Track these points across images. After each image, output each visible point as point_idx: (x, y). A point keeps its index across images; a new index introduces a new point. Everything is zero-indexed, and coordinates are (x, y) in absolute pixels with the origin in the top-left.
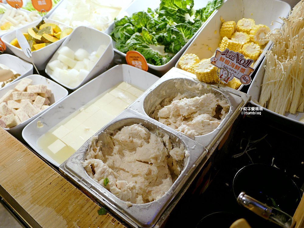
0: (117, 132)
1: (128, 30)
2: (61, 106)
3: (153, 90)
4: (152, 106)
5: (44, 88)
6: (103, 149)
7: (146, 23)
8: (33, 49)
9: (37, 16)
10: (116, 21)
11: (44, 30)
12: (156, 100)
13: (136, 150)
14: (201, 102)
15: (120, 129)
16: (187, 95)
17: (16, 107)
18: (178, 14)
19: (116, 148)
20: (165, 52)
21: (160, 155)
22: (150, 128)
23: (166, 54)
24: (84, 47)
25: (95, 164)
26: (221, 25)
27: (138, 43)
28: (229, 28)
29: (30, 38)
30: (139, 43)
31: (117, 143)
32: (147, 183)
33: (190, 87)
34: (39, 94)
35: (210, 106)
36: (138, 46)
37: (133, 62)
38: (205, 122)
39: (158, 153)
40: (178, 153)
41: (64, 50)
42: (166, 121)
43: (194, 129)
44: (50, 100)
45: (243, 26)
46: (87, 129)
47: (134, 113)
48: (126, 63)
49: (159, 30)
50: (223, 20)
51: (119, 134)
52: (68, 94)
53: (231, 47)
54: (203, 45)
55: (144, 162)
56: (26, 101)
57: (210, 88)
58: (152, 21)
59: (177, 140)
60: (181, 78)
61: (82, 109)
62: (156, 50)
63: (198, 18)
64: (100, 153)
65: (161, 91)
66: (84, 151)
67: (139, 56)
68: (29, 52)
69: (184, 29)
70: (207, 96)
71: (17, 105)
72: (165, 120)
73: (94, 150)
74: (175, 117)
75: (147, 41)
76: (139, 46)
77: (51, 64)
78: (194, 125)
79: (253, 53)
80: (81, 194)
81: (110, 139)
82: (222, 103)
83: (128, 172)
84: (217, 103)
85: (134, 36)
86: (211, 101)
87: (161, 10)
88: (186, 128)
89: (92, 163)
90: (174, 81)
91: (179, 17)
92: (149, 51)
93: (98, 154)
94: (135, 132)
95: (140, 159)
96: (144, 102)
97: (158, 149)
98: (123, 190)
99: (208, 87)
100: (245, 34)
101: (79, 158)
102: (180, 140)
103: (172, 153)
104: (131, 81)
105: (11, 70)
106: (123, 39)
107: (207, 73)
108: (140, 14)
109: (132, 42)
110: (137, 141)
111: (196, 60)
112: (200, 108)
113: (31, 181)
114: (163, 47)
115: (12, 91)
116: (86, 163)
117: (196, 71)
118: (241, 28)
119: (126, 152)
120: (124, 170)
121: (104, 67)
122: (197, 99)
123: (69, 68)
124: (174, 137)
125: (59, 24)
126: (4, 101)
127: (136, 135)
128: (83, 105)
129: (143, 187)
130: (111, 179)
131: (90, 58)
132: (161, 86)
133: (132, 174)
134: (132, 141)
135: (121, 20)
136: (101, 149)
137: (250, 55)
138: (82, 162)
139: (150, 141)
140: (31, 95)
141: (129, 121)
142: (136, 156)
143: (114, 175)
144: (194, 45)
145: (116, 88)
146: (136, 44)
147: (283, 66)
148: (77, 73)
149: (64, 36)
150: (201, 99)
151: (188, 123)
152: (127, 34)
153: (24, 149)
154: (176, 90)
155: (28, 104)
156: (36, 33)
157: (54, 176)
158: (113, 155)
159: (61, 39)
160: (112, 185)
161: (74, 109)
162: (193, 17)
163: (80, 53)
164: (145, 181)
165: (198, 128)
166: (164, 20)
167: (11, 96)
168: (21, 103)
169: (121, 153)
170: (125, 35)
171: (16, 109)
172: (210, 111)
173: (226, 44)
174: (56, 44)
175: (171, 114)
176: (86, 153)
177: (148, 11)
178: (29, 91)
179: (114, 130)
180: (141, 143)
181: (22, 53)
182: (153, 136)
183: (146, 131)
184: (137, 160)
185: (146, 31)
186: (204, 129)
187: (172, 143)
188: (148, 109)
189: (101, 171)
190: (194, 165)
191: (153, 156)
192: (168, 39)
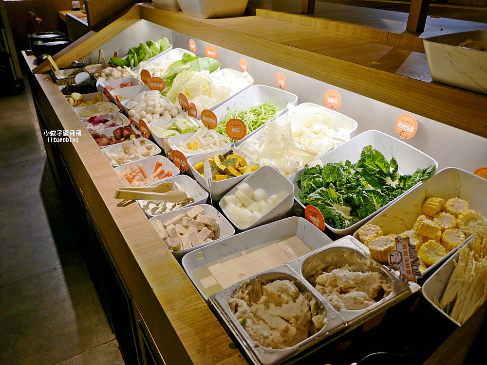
0: (269, 283)
1: (315, 181)
2: (224, 244)
3: (318, 253)
4: (313, 270)
5: (213, 220)
6: (251, 294)
7: (336, 178)
8: (214, 178)
9: (226, 142)
10: (306, 168)
11: (229, 161)
12: (320, 264)
13: (281, 306)
14: (363, 278)
15: (272, 281)
16: (355, 268)
17: (182, 233)
18: (377, 175)
19: (263, 298)
20: (350, 215)
21: (302, 317)
22: (301, 289)
23: (351, 218)
24: (265, 188)
25: (239, 304)
26: (426, 200)
27: (321, 199)
28: (434, 205)
29: (214, 166)
30: (323, 200)
31: (266, 293)
32: (281, 339)
33: (359, 261)
34: (206, 225)
35: (372, 285)
36: (320, 202)
37: (311, 218)
38: (358, 299)
39: (300, 314)
40: (319, 320)
41: (244, 186)
42: (323, 289)
43: (345, 303)
44: (215, 235)
45: (452, 207)
46: (243, 274)
47: (290, 270)
48: (304, 217)
49: (350, 189)
50: (429, 194)
51: (270, 285)
52: (235, 234)
53: (425, 229)
54: (396, 217)
55: (286, 320)
56: (192, 229)
57: (378, 267)
58: (344, 178)
59: (321, 307)
60: (351, 249)
61: (244, 252)
62: (341, 210)
63: (402, 185)
64: (247, 297)
65: (327, 257)
66: (234, 289)
67: (318, 213)
68: (210, 182)
69: (376, 195)
70: (371, 275)
71: (183, 231)
72: (321, 287)
73: (243, 292)
74: (332, 286)
75: (332, 199)
76: (322, 202)
77: (227, 198)
78: (346, 298)
79: (454, 242)
80: (220, 326)
81: (260, 287)
82: (385, 286)
83: (267, 323)
84: (380, 284)
85: (319, 190)
86: (374, 281)
87: (359, 167)
88: (336, 298)
89: (237, 302)
90: (344, 250)
91: (378, 179)
92: (331, 210)
93: (244, 297)
94: (285, 287)
95: (282, 315)
96: (304, 262)
97: (302, 311)
98: (256, 335)
99: (377, 265)
100: (453, 217)
101: (227, 294)
102: (324, 307)
103: (314, 319)
104: (304, 237)
105: (186, 192)
106: (307, 190)
107: (380, 252)
108: (333, 168)
109: (315, 197)
110: (284, 297)
111: (377, 233)
112: (360, 285)
113: (181, 302)
114: (349, 209)
115: (183, 215)
116: (232, 300)
117: (370, 246)
118: (449, 208)
119: (272, 305)
120: (264, 321)
121: (279, 215)
122: (359, 275)
123: (243, 205)
124: (320, 303)
125: (246, 156)
126: (173, 224)
127: (285, 290)
128: (246, 249)
129: (276, 340)
130: (249, 322)
131: (269, 201)
132: (327, 251)
133: (270, 326)
134: (280, 295)
135: (312, 169)
136: (249, 294)
137: (450, 243)
138: (229, 298)
139: (297, 300)
140: (199, 224)
141: (283, 275)
142: (280, 311)
143: (253, 320)
144: (383, 216)
145: (286, 241)
146: (318, 199)
147: (475, 266)
148: (250, 214)
149: (248, 171)
150: (363, 275)
151: (341, 295)
152: (313, 185)
153: (182, 273)
154: (345, 260)
155: (194, 233)
156: (221, 162)
157: (201, 304)
158: (258, 304)
159: (245, 174)
160: (249, 327)
161: (236, 250)
162: (396, 182)
163: (259, 192)
164: (280, 336)
165: (348, 304)
166: (358, 180)
167: (181, 219)
168: (188, 230)
169: (266, 304)
170: (311, 186)
171: (182, 234)
172: (371, 291)
173: (420, 223)
174: (238, 178)
175: (328, 281)
176: (234, 292)
177: (346, 163)
178: (198, 220)
179: (266, 281)
180: (287, 301)
181: (204, 180)
182: (301, 297)
183: (295, 290)
184: (279, 316)
185: (333, 188)
186: (354, 306)
187: (317, 309)
188: (307, 271)
189: (242, 311)
190: (328, 333)
191: (294, 315)
192: (356, 202)
